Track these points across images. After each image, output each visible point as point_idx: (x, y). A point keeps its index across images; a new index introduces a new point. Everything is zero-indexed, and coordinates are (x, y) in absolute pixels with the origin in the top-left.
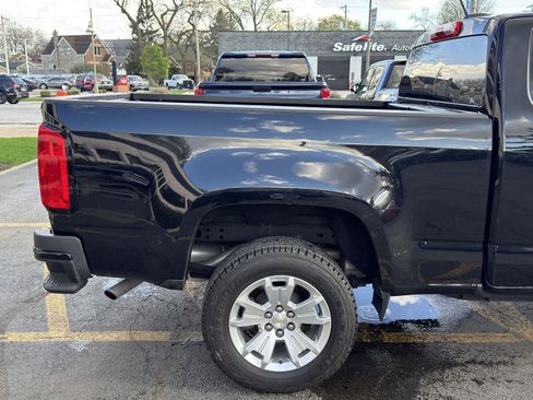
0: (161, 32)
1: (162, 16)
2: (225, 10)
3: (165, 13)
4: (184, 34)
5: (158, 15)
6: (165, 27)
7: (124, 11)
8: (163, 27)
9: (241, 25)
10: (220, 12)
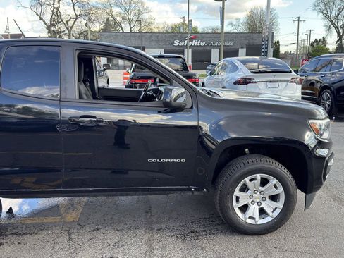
0: (67, 32)
1: (67, 22)
2: (111, 18)
3: (69, 20)
4: (82, 33)
5: (65, 21)
6: (69, 29)
7: (41, 19)
8: (68, 29)
9: (122, 28)
10: (108, 20)
